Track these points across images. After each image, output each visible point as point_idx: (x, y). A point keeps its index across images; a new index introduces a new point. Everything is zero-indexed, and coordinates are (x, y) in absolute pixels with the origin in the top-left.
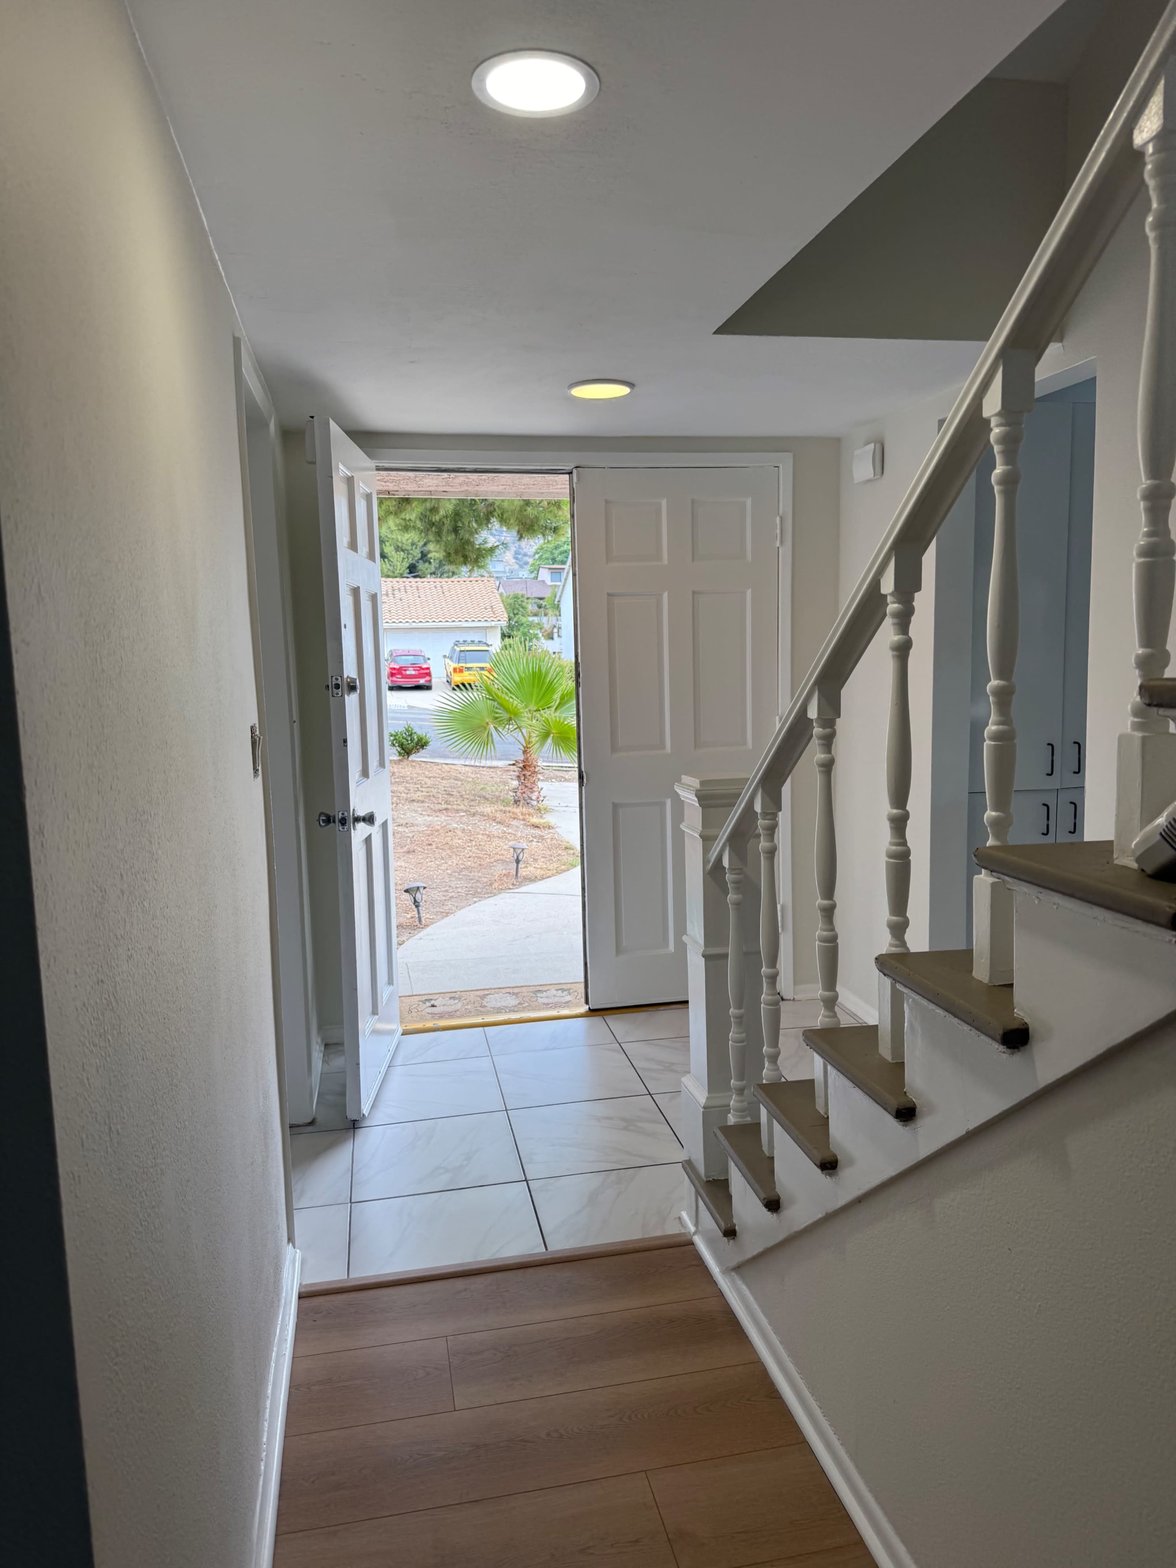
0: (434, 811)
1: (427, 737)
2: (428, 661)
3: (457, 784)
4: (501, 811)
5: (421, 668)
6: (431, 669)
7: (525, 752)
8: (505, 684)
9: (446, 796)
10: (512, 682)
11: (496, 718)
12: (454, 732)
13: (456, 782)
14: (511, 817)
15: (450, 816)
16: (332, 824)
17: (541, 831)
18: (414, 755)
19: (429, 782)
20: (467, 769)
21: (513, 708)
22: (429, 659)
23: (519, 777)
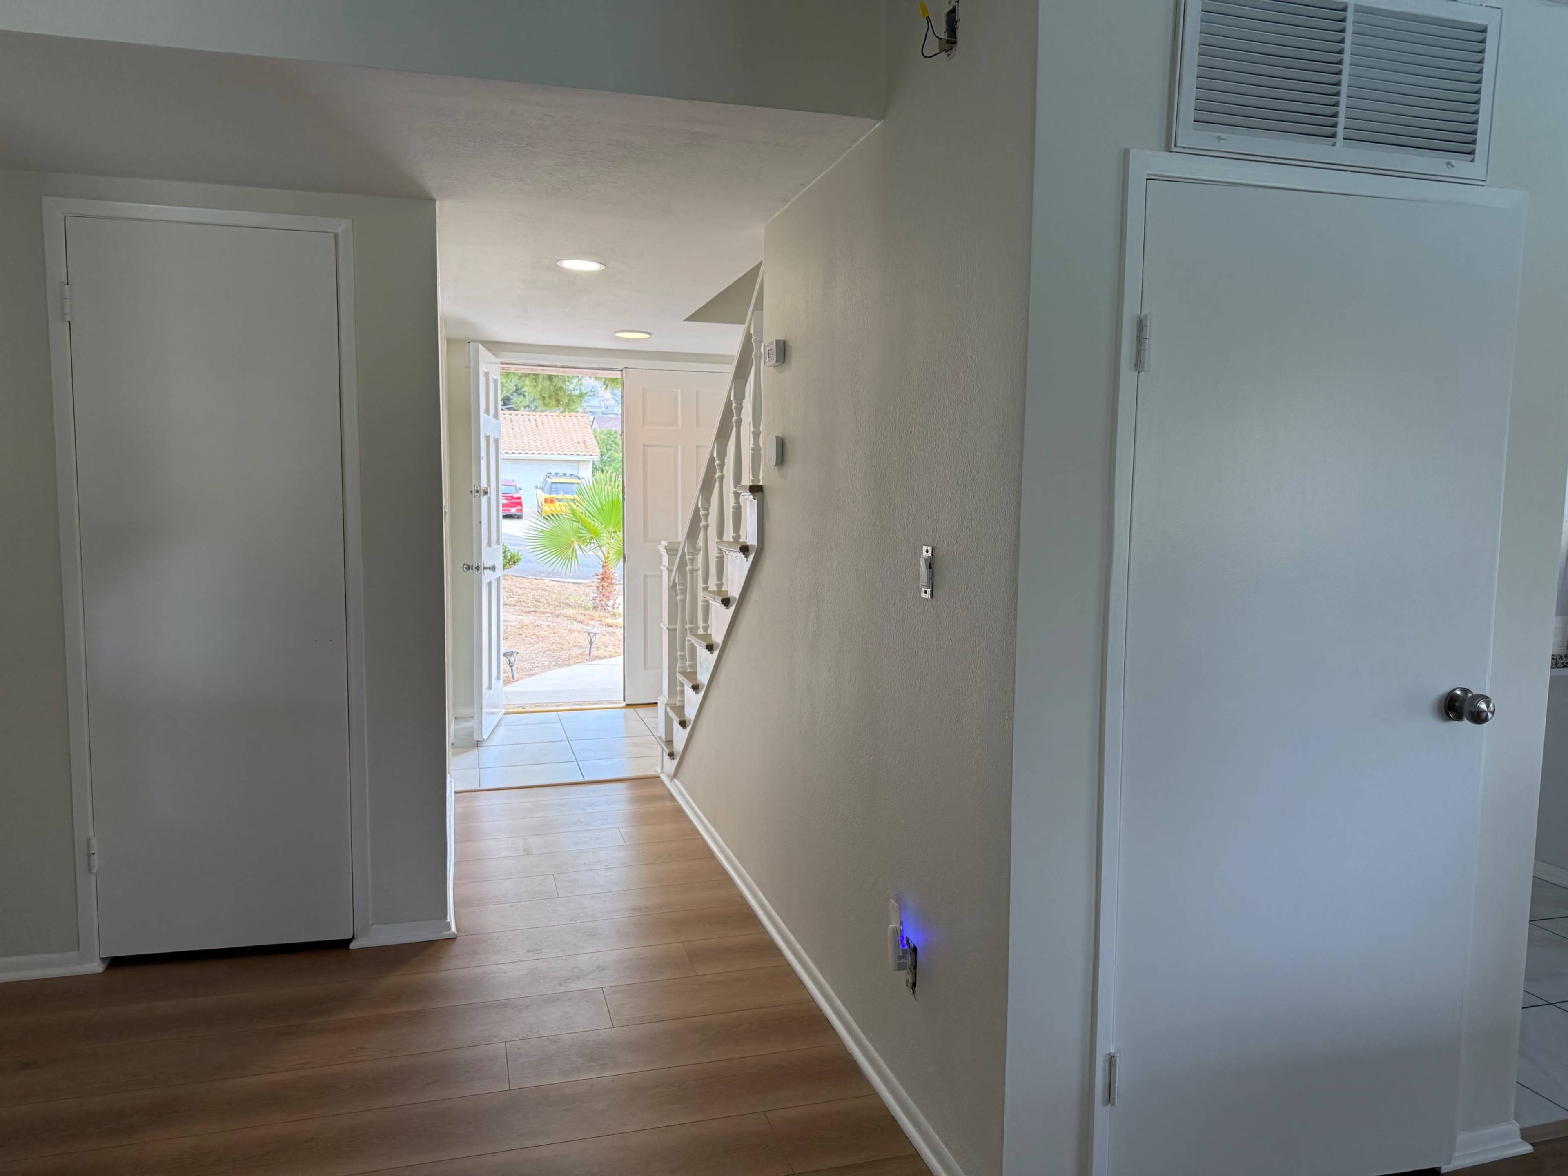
0: (524, 612)
1: (519, 554)
2: (520, 491)
3: (544, 594)
4: (582, 614)
5: (513, 498)
6: (522, 498)
7: (603, 567)
8: (589, 509)
9: (534, 602)
10: (595, 508)
11: (580, 537)
12: (542, 548)
13: (544, 592)
14: (589, 618)
15: (538, 616)
16: (471, 571)
17: (614, 629)
18: (507, 570)
19: (520, 591)
20: (554, 583)
21: (594, 529)
22: (520, 489)
23: (598, 587)
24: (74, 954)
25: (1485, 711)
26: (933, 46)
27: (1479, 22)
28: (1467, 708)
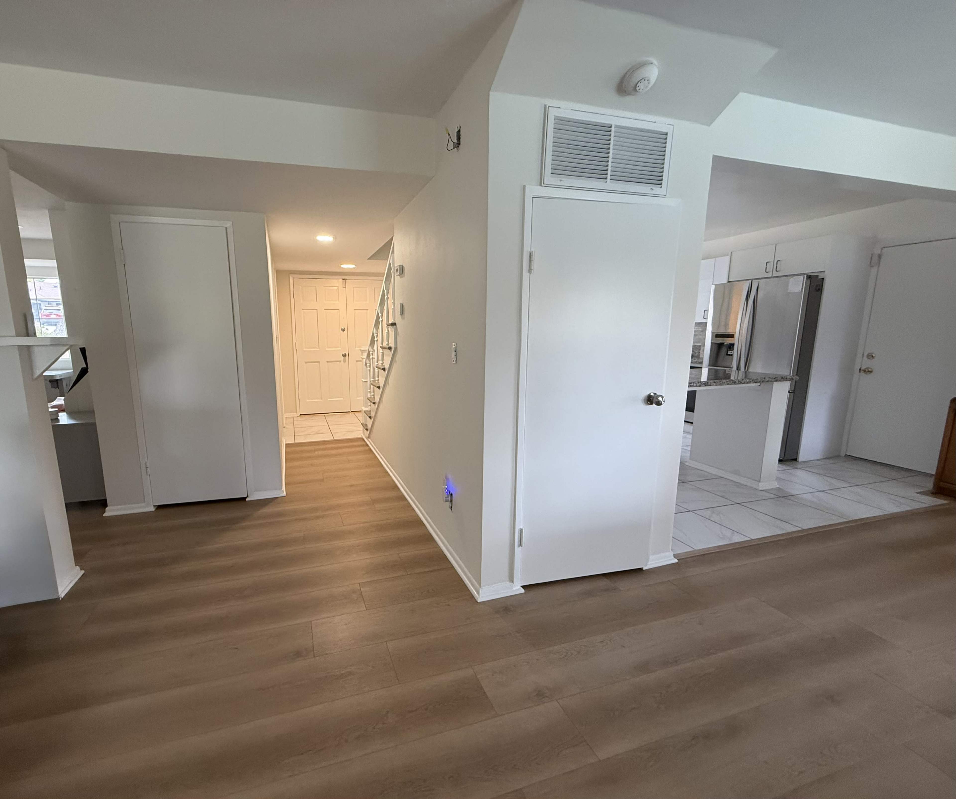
24: (143, 504)
25: (661, 401)
26: (451, 146)
27: (665, 131)
28: (655, 400)
